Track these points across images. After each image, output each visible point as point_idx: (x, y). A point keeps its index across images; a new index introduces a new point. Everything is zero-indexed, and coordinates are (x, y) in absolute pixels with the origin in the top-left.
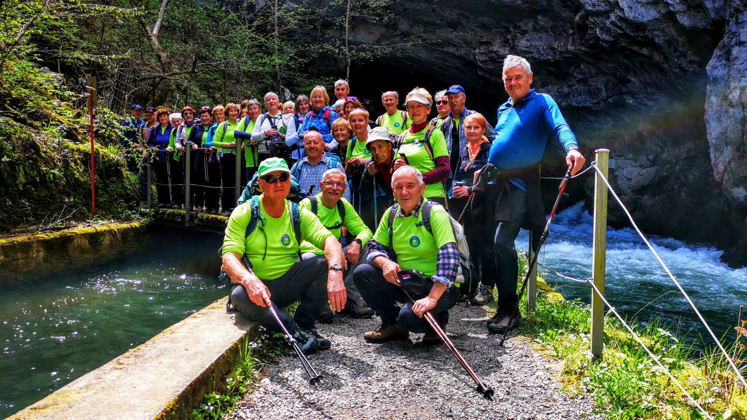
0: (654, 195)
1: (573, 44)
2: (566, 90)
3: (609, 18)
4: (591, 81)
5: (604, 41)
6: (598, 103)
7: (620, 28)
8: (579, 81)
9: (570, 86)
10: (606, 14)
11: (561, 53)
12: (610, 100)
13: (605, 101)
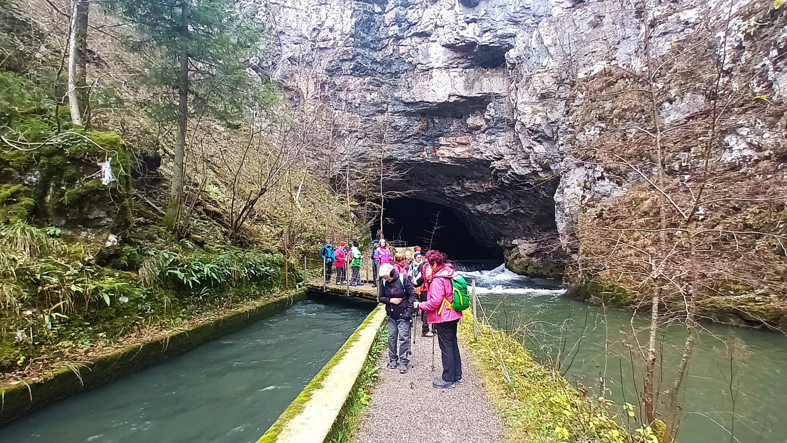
0: (537, 258)
1: (492, 185)
2: (490, 206)
3: (507, 173)
4: (501, 202)
5: (506, 184)
6: (506, 213)
7: (513, 177)
8: (496, 202)
9: (492, 204)
10: (506, 171)
11: (486, 189)
12: (512, 211)
13: (510, 212)
